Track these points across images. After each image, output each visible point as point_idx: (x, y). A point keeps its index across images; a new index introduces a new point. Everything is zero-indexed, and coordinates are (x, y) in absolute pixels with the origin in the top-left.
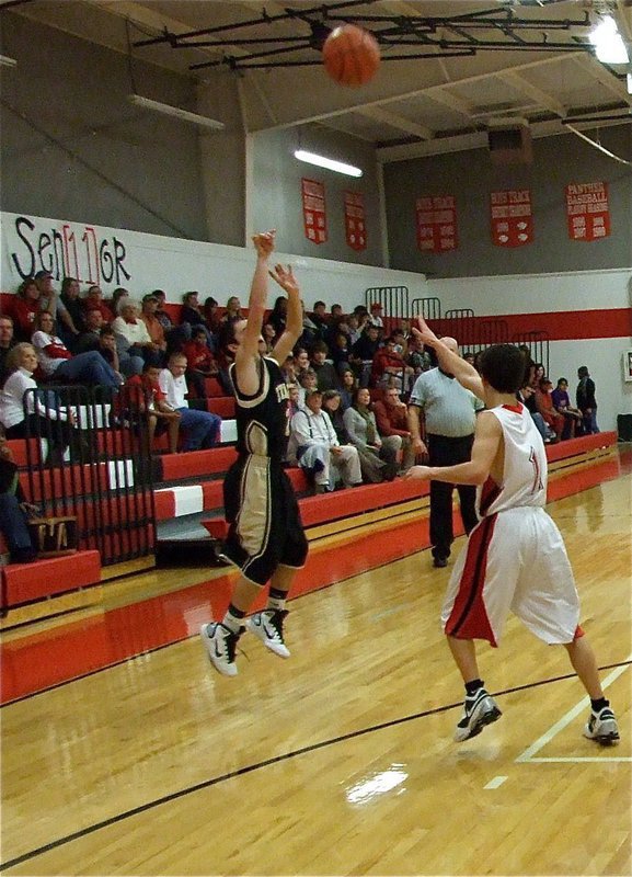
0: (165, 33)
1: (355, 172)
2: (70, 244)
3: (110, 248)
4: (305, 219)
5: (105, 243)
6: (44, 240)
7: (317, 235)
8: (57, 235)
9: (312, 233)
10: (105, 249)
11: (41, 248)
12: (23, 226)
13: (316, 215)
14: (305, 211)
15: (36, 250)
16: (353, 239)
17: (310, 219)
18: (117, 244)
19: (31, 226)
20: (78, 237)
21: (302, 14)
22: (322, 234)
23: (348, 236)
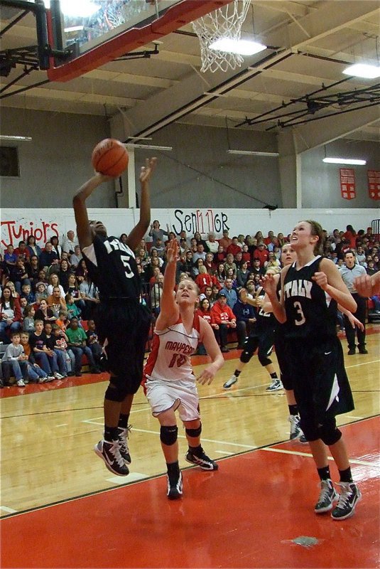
0: (247, 119)
1: (362, 162)
2: (200, 218)
3: (220, 217)
4: (342, 189)
5: (217, 215)
6: (188, 218)
7: (349, 195)
8: (193, 215)
9: (346, 195)
10: (217, 218)
11: (186, 221)
12: (178, 213)
13: (348, 186)
14: (342, 184)
15: (183, 223)
16: (373, 195)
17: (345, 188)
18: (223, 215)
19: (182, 213)
20: (204, 215)
21: (300, 100)
22: (352, 195)
23: (370, 193)
